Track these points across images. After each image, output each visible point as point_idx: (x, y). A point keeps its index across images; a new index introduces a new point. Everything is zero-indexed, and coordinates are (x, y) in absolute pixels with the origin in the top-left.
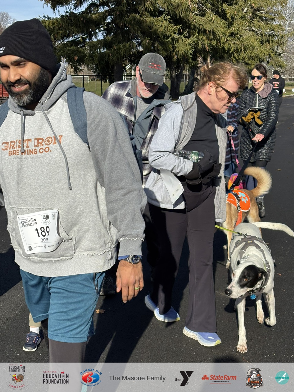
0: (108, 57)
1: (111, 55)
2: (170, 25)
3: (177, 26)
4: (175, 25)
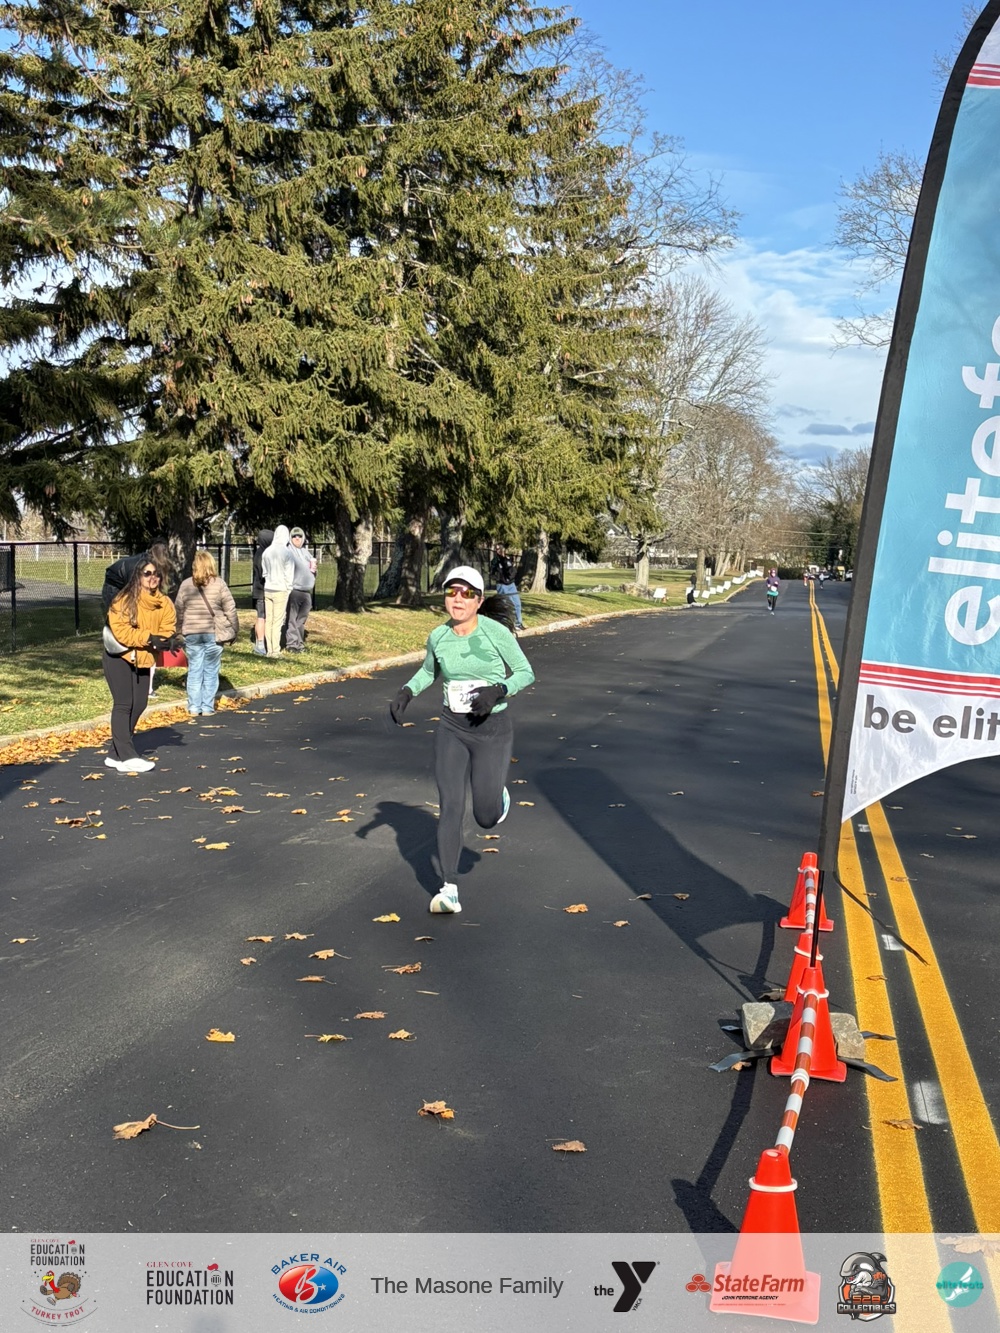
0: (152, 495)
1: (159, 489)
2: (335, 404)
3: (355, 407)
4: (348, 403)
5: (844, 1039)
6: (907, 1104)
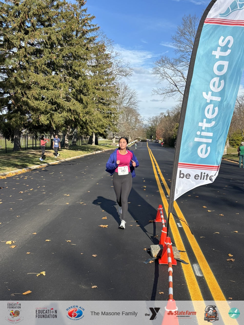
0: (10, 125)
3: (54, 106)
5: (176, 254)
6: (193, 271)
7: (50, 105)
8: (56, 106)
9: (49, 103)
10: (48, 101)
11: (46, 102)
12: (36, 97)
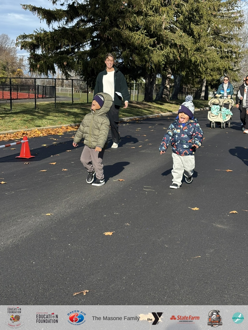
0: (94, 64)
3: (153, 39)
4: (150, 38)
7: (148, 38)
8: (156, 39)
9: (146, 35)
10: (145, 33)
11: (142, 34)
12: (129, 26)
